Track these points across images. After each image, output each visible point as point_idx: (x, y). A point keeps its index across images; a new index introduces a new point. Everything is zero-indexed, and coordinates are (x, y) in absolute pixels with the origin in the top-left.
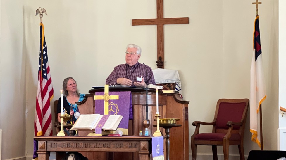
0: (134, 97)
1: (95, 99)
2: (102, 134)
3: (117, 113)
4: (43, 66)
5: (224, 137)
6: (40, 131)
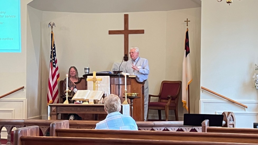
0: (112, 79)
1: (87, 81)
4: (53, 59)
5: (166, 105)
6: (51, 100)
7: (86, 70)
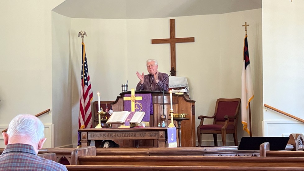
0: (154, 98)
1: (124, 100)
2: (130, 126)
3: (141, 110)
4: (84, 75)
5: (223, 127)
6: (83, 124)
7: (123, 87)
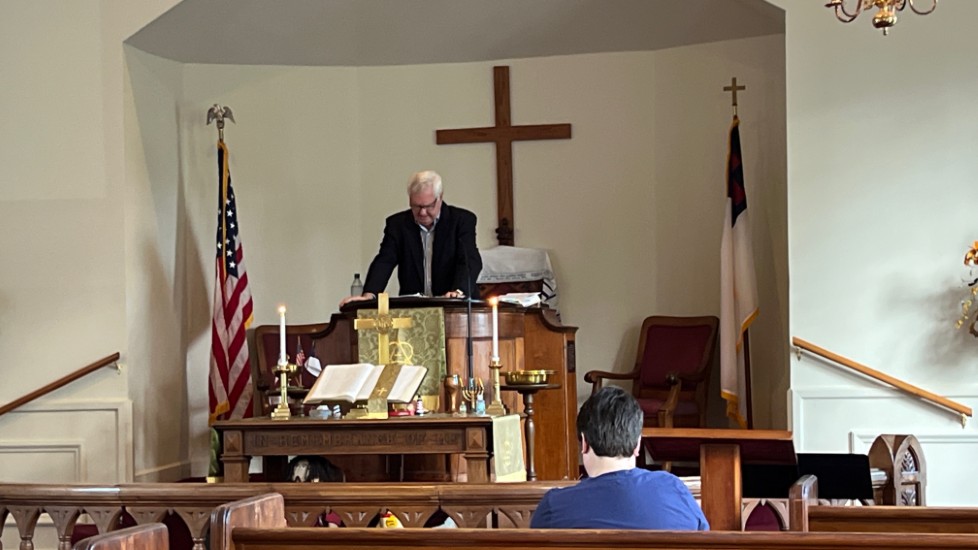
0: (450, 318)
1: (356, 328)
4: (226, 245)
5: (662, 408)
6: (223, 400)
